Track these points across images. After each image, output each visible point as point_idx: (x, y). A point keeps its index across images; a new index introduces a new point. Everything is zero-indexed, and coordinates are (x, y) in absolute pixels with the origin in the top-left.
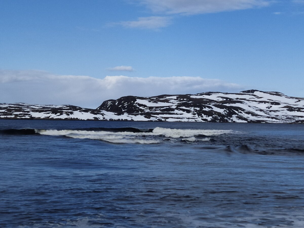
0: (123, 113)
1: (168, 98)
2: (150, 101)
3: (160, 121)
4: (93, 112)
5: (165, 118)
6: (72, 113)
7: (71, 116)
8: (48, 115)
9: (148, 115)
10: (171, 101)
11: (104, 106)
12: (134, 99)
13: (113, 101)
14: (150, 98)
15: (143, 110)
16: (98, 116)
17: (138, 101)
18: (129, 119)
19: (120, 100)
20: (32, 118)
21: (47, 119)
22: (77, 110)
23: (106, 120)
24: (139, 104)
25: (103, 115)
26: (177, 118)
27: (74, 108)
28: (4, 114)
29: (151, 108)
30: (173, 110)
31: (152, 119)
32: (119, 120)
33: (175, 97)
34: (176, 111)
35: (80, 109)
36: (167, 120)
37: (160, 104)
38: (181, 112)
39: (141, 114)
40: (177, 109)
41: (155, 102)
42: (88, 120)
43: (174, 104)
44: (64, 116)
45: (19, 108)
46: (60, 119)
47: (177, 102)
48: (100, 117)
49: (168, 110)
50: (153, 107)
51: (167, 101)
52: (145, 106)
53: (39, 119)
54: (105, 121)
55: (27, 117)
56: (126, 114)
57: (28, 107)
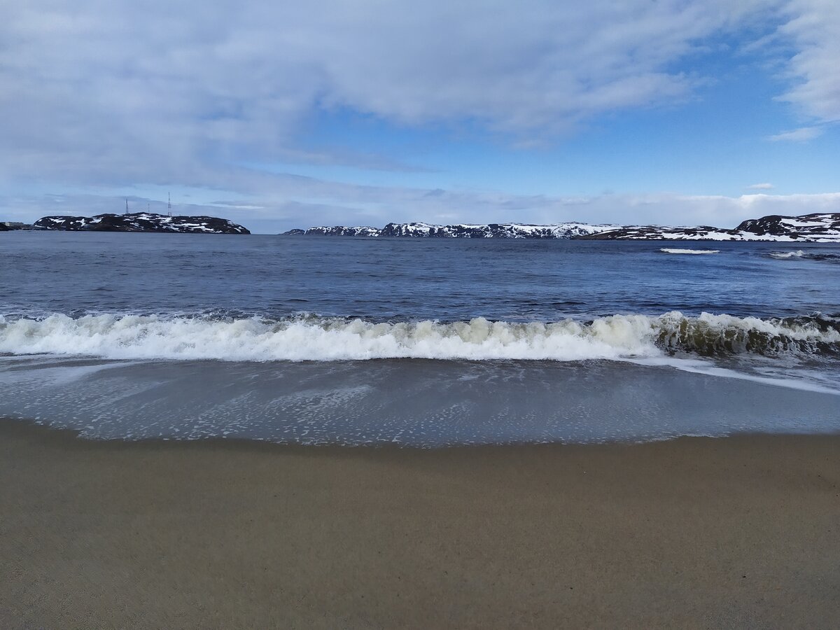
0: (764, 233)
1: (820, 216)
2: (797, 221)
3: (808, 241)
4: (730, 232)
5: (815, 238)
6: (706, 234)
7: (705, 237)
8: (681, 236)
9: (794, 235)
10: (824, 220)
11: (743, 226)
12: (779, 218)
13: (754, 221)
14: (798, 218)
15: (789, 230)
16: (735, 236)
17: (783, 221)
18: (772, 239)
19: (761, 220)
20: (664, 239)
21: (680, 239)
22: (712, 230)
23: (745, 241)
24: (784, 224)
25: (741, 235)
26: (831, 239)
27: (710, 229)
28: (636, 235)
29: (798, 228)
30: (826, 229)
31: (798, 239)
32: (759, 240)
33: (830, 216)
34: (830, 231)
35: (716, 230)
36: (817, 241)
37: (810, 224)
38: (836, 232)
39: (786, 235)
40: (831, 228)
41: (804, 221)
42: (724, 240)
43: (827, 223)
44: (698, 237)
45: (651, 229)
46: (694, 240)
47: (831, 222)
48: (738, 237)
49: (821, 230)
50: (801, 227)
51: (819, 220)
52: (791, 226)
53: (671, 240)
54: (743, 241)
55: (659, 238)
56: (768, 235)
57: (660, 229)
